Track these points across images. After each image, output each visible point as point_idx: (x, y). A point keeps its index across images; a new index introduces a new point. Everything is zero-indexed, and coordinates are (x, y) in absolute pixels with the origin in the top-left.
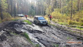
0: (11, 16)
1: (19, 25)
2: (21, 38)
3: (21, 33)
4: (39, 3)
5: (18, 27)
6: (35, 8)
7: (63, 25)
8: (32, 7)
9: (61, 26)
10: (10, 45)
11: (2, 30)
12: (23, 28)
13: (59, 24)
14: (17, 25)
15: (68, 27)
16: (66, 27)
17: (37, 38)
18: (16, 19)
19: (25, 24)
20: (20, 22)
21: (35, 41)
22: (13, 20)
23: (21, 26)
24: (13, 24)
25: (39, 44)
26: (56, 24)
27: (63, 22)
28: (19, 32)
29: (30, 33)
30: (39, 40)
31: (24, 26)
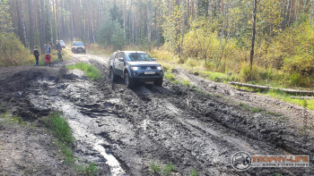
1: (51, 83)
5: (46, 90)
7: (222, 85)
9: (215, 88)
12: (64, 97)
13: (207, 80)
14: (44, 81)
15: (239, 92)
16: (231, 92)
17: (104, 135)
19: (77, 77)
20: (58, 69)
21: (90, 148)
23: (59, 86)
24: (28, 79)
25: (104, 160)
26: (195, 77)
27: (223, 71)
29: (84, 113)
30: (109, 147)
31: (71, 85)
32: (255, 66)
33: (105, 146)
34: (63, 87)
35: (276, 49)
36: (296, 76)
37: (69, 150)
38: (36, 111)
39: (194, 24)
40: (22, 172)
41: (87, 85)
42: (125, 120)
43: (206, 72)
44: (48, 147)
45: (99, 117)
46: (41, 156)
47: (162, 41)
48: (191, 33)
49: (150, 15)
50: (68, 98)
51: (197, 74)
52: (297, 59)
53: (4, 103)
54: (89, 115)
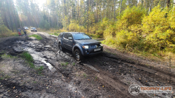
14: (20, 42)
17: (45, 57)
20: (25, 37)
25: (46, 65)
31: (31, 42)
32: (89, 33)
33: (45, 60)
34: (28, 43)
35: (94, 29)
36: (99, 35)
37: (32, 63)
38: (17, 52)
39: (71, 21)
40: (13, 73)
41: (37, 42)
42: (52, 52)
44: (23, 64)
45: (43, 52)
46: (20, 67)
47: (62, 27)
48: (71, 24)
49: (58, 18)
50: (30, 47)
52: (99, 31)
53: (3, 51)
54: (39, 51)
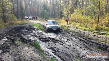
0: (16, 19)
1: (27, 31)
2: (30, 49)
3: (30, 42)
4: (54, 2)
5: (26, 33)
6: (48, 9)
7: (87, 32)
8: (45, 7)
9: (85, 33)
10: (14, 59)
11: (5, 38)
12: (32, 35)
13: (81, 30)
14: (24, 30)
15: (94, 34)
17: (51, 48)
18: (24, 23)
19: (35, 29)
20: (28, 26)
21: (48, 53)
22: (20, 24)
23: (30, 31)
24: (19, 29)
26: (76, 29)
27: (86, 27)
28: (27, 40)
29: (42, 41)
30: (55, 53)
31: (34, 32)
34: (32, 32)
38: (25, 40)
43: (80, 27)
45: (48, 42)
50: (34, 36)
51: (77, 28)
54: (44, 42)
